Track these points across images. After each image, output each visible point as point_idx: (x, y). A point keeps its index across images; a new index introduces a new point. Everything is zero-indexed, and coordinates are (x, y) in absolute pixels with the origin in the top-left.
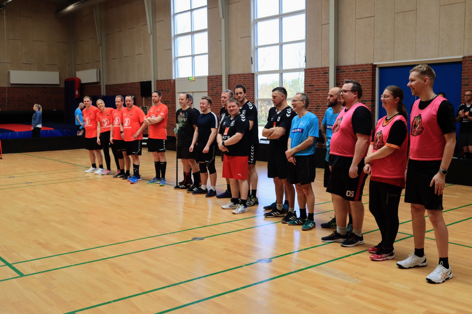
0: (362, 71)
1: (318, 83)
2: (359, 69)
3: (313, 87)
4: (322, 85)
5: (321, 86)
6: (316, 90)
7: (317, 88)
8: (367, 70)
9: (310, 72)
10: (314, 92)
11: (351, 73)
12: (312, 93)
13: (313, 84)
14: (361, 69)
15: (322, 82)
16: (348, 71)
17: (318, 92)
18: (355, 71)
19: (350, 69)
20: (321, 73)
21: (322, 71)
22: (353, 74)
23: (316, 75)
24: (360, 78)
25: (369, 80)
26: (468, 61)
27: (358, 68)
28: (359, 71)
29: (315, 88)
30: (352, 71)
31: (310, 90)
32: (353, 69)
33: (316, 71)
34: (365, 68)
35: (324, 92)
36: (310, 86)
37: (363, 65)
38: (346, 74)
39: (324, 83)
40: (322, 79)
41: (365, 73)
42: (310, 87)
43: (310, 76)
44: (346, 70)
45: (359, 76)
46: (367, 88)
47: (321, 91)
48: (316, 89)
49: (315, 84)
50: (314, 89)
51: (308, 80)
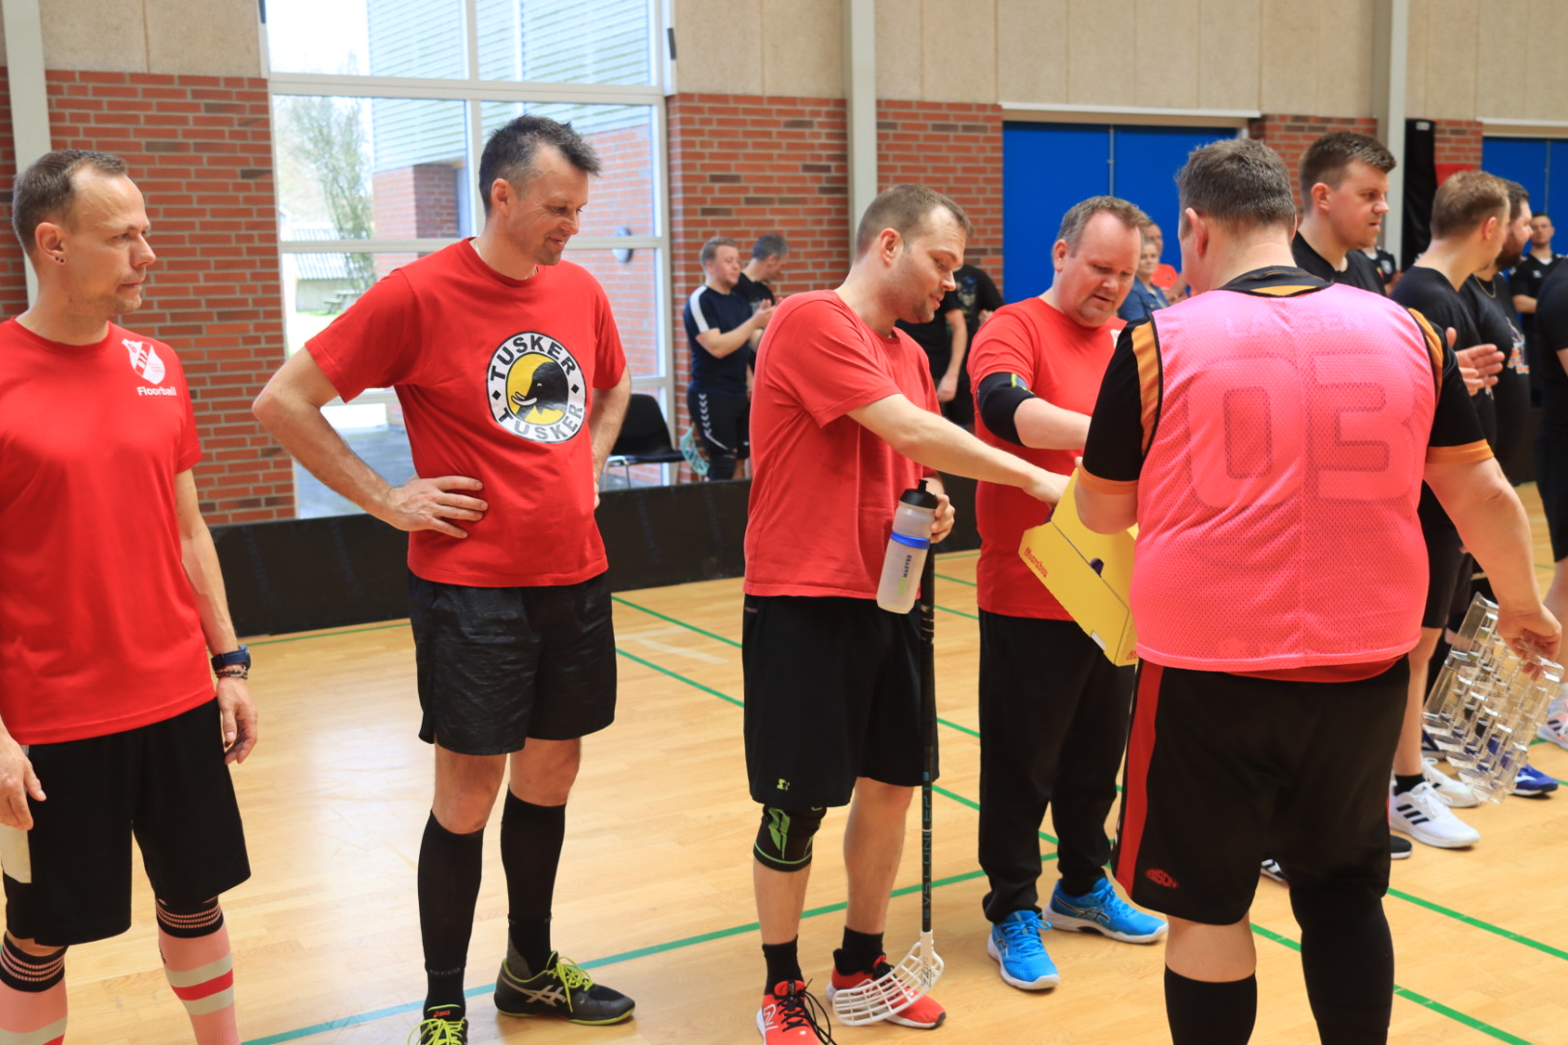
0: (966, 128)
1: (761, 168)
2: (951, 122)
3: (737, 185)
4: (782, 179)
5: (775, 184)
6: (749, 201)
7: (757, 190)
8: (984, 129)
9: (713, 110)
10: (740, 212)
11: (921, 133)
12: (728, 212)
13: (733, 173)
14: (961, 123)
15: (783, 162)
16: (905, 126)
17: (763, 212)
18: (936, 127)
19: (915, 116)
20: (776, 124)
21: (780, 112)
22: (927, 138)
23: (749, 128)
24: (958, 159)
25: (995, 170)
26: (1278, 128)
27: (946, 117)
28: (954, 128)
29: (745, 190)
30: (923, 127)
31: (715, 201)
32: (927, 117)
33: (746, 111)
34: (976, 118)
35: (796, 212)
36: (714, 179)
37: (966, 107)
38: (897, 137)
39: (794, 168)
40: (784, 151)
41: (975, 139)
42: (717, 185)
43: (713, 133)
44: (900, 122)
45: (951, 149)
46: (987, 201)
47: (777, 206)
48: (752, 195)
49: (742, 174)
50: (742, 196)
51: (707, 151)
